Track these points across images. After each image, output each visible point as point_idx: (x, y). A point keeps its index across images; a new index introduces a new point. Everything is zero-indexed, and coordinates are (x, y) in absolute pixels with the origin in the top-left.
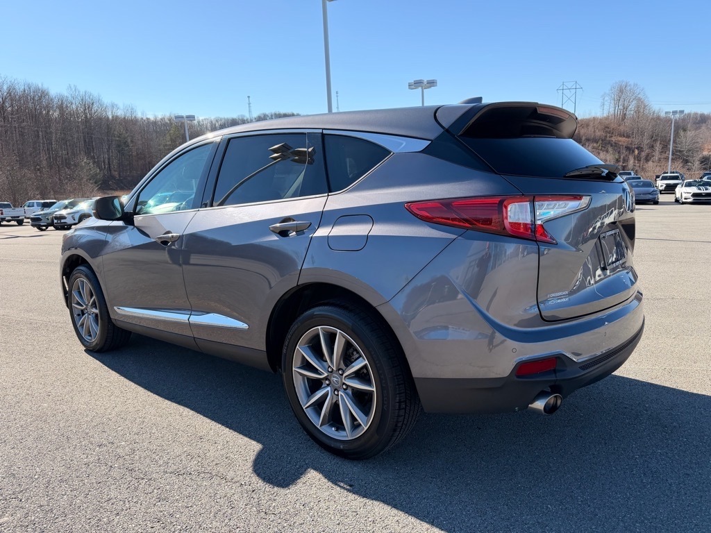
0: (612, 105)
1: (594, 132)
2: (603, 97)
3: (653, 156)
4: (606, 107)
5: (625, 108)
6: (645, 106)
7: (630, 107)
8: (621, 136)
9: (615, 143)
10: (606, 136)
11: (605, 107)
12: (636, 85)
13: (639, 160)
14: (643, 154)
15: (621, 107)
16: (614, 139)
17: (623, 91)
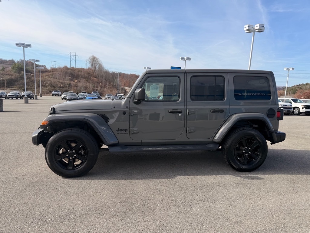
0: (90, 65)
1: (84, 74)
2: (87, 61)
3: (106, 86)
4: (88, 65)
5: (95, 67)
6: (102, 67)
7: (97, 66)
8: (94, 77)
9: (93, 80)
10: (89, 77)
12: (98, 58)
13: (102, 88)
14: (103, 85)
15: (93, 66)
16: (92, 78)
17: (94, 60)
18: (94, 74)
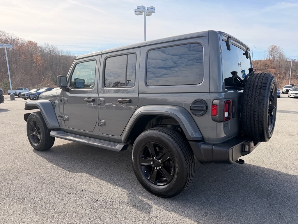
0: (269, 55)
3: (286, 77)
5: (274, 57)
6: (283, 56)
7: (277, 56)
9: (269, 72)
10: (266, 68)
11: (266, 56)
12: (279, 47)
13: (280, 79)
14: (282, 76)
15: (272, 56)
16: (269, 69)
17: (273, 49)
18: (272, 65)
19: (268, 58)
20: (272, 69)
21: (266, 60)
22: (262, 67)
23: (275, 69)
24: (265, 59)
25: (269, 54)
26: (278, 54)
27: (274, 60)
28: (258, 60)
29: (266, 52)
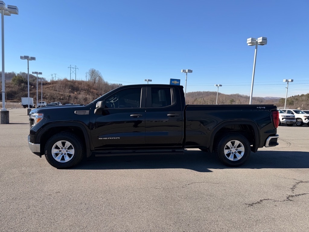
1: (84, 86)
2: (86, 73)
5: (95, 80)
6: (102, 79)
7: (97, 79)
9: (92, 92)
10: (89, 89)
11: (87, 77)
12: (98, 71)
15: (93, 78)
16: (92, 90)
17: (93, 72)
18: (94, 86)
19: (90, 79)
20: (94, 90)
21: (89, 82)
22: (86, 87)
23: (97, 90)
24: (88, 80)
25: (90, 76)
26: (98, 77)
27: (95, 83)
28: (80, 80)
29: (88, 74)
